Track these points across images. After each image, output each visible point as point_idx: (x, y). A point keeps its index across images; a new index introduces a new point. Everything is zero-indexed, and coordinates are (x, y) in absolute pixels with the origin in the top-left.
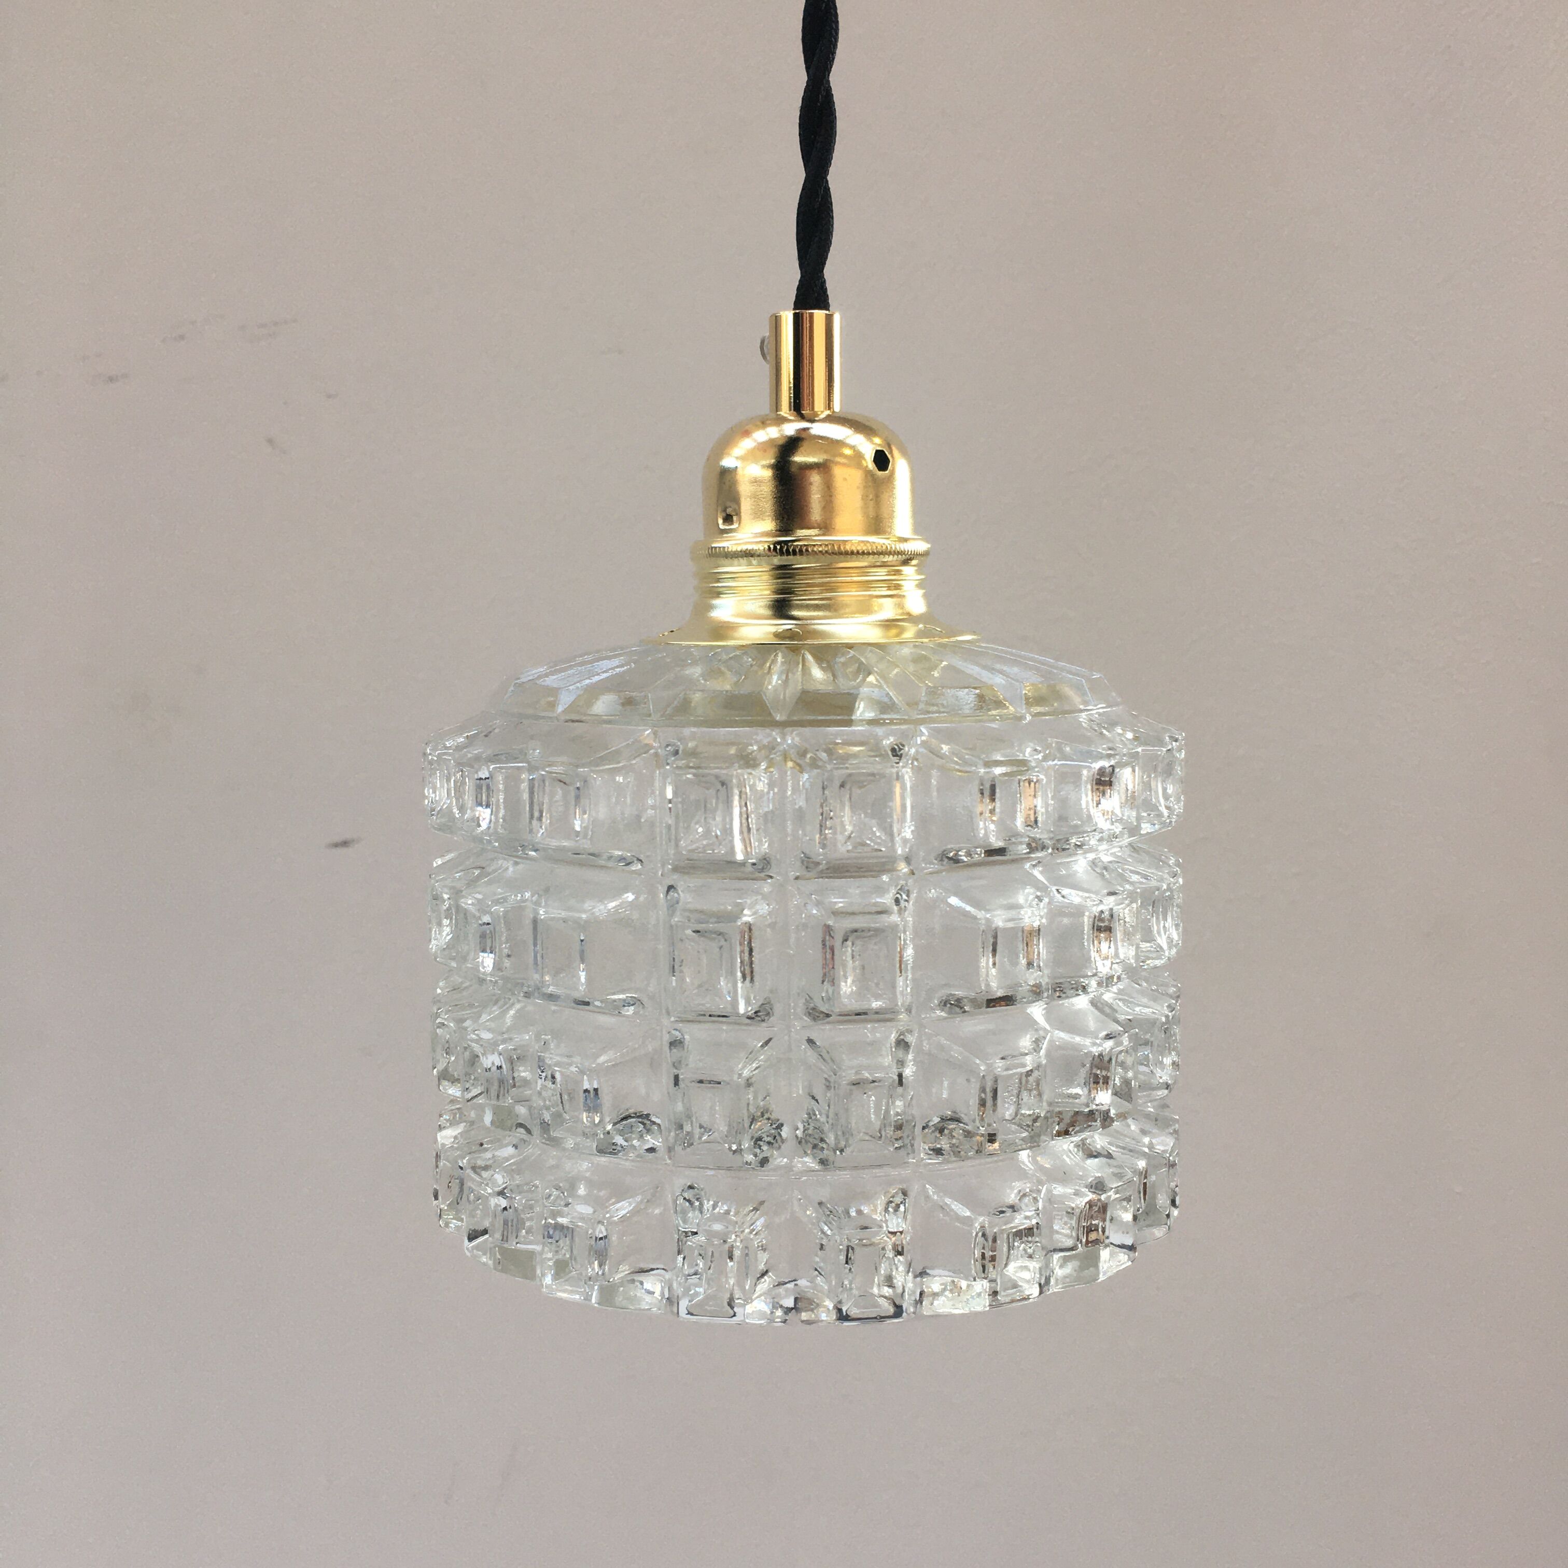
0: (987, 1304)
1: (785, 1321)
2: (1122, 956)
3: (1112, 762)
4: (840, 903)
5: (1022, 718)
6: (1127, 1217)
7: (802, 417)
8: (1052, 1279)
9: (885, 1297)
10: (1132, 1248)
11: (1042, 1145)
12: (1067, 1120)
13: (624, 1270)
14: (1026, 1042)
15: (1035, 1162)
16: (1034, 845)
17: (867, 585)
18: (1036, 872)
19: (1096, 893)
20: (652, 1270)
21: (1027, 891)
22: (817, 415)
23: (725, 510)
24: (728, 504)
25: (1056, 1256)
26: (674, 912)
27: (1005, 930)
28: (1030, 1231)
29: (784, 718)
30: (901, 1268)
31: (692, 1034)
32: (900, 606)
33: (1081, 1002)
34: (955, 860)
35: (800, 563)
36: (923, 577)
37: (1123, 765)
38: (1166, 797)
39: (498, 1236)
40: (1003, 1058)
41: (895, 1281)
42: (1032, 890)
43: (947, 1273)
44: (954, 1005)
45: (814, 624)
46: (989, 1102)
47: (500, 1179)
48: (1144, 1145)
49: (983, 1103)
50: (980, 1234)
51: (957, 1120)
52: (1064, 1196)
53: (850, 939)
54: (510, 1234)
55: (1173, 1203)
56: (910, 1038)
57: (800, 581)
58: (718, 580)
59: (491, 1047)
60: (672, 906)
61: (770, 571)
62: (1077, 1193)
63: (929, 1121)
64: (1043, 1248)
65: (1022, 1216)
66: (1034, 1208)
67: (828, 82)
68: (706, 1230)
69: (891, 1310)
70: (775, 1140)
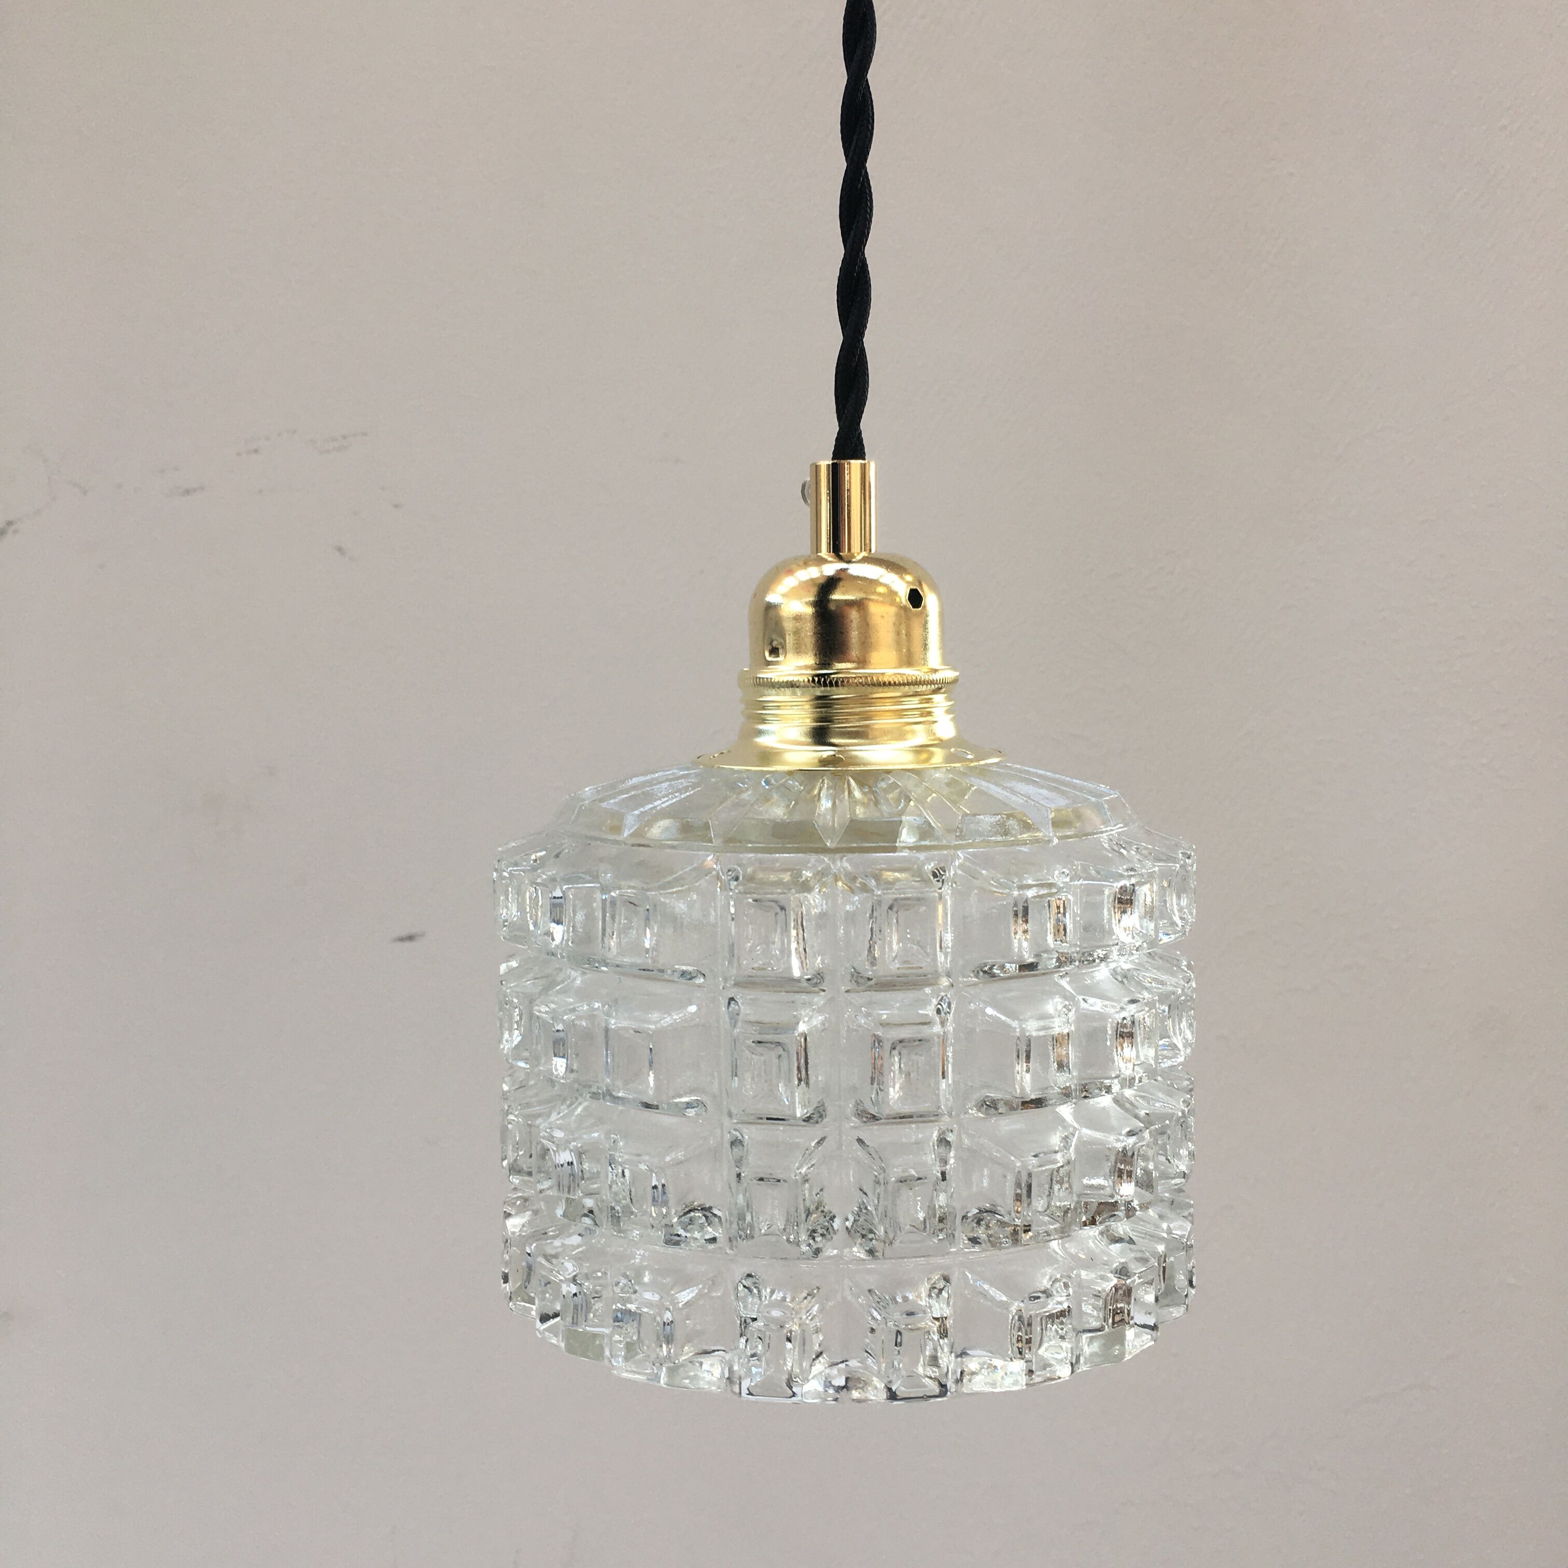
0: (1024, 1383)
1: (836, 1400)
2: (1142, 1058)
3: (1133, 881)
4: (884, 1015)
5: (1050, 841)
6: (1150, 1298)
7: (841, 559)
8: (1081, 1358)
9: (931, 1378)
10: (1154, 1328)
11: (1073, 1234)
12: (1093, 1208)
13: (688, 1351)
14: (1055, 1140)
15: (1064, 1249)
16: (1063, 959)
17: (900, 713)
18: (1064, 983)
19: (1118, 1001)
20: (714, 1351)
21: (1055, 1001)
22: (854, 557)
23: (771, 644)
24: (774, 637)
25: (1085, 1336)
26: (736, 1022)
27: (1039, 1037)
28: (1062, 1314)
29: (834, 845)
30: (946, 1349)
31: (749, 1134)
32: (931, 732)
33: (1104, 1101)
34: (989, 974)
35: (839, 693)
36: (952, 703)
37: (1141, 884)
38: (1181, 910)
39: (569, 1319)
40: (1035, 1156)
41: (940, 1361)
42: (1060, 1000)
43: (985, 1353)
44: (990, 1106)
45: (856, 750)
46: (1024, 1197)
47: (570, 1268)
48: (1163, 1231)
49: (1018, 1198)
50: (1017, 1317)
51: (992, 1212)
52: (1092, 1282)
53: (898, 1048)
54: (579, 1316)
55: (1191, 1284)
56: (950, 1137)
57: (837, 709)
58: (764, 708)
59: (563, 1145)
60: (734, 1017)
61: (810, 701)
62: (1103, 1278)
63: (967, 1212)
64: (1074, 1329)
65: (1054, 1302)
66: (1065, 1294)
67: (864, 253)
68: (765, 1317)
69: (937, 1390)
70: (828, 1232)
